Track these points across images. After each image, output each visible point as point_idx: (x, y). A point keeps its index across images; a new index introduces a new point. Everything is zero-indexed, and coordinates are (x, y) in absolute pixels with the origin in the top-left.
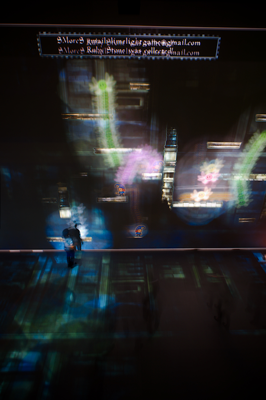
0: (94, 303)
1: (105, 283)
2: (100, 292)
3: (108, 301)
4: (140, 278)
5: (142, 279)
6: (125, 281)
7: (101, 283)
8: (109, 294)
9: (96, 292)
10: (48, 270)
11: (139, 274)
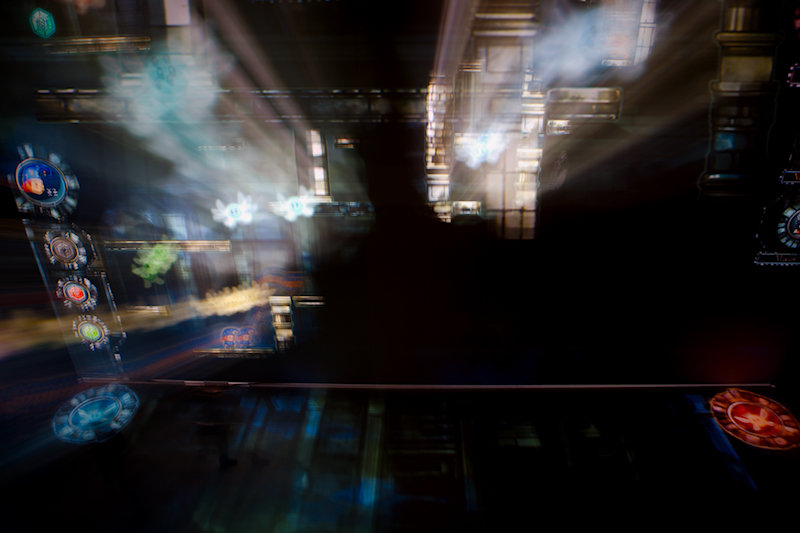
1: (373, 455)
2: (363, 473)
3: (380, 491)
5: (450, 449)
6: (416, 451)
7: (365, 454)
8: (381, 476)
9: (354, 472)
10: (258, 424)
11: (445, 438)
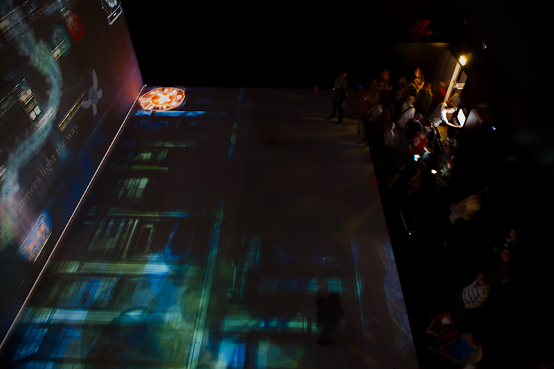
0: (158, 280)
1: (122, 268)
2: (139, 273)
4: (130, 223)
6: (129, 241)
7: (120, 272)
9: (136, 279)
